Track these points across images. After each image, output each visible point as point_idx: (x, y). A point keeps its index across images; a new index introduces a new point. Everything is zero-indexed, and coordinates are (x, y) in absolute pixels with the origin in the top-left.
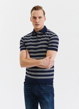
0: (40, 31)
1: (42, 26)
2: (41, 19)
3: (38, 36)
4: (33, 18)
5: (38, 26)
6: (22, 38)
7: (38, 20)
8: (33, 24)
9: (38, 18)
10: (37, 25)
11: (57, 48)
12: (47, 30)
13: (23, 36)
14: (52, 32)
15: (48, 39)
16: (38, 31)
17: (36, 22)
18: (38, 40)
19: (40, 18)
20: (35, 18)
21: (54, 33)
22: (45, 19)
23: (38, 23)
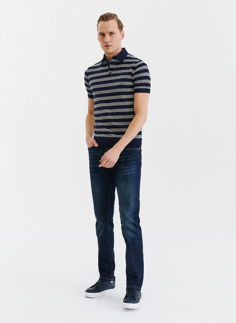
0: (114, 58)
1: (118, 49)
3: (111, 66)
4: (101, 35)
5: (108, 48)
7: (108, 38)
8: (101, 46)
9: (107, 35)
10: (106, 46)
11: (148, 88)
12: (128, 56)
14: (137, 59)
15: (131, 70)
16: (110, 58)
17: (105, 42)
18: (110, 73)
21: (141, 61)
22: (123, 36)
23: (108, 43)
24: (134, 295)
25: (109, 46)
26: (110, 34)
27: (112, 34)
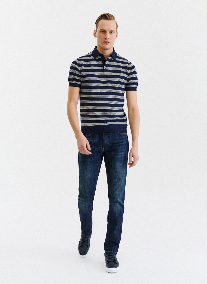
2: (113, 34)
4: (101, 32)
5: (107, 44)
6: (74, 62)
7: (108, 35)
9: (108, 33)
10: (105, 42)
13: (75, 59)
17: (106, 39)
19: (111, 32)
20: (103, 32)
22: (117, 36)
23: (108, 39)
24: (114, 259)
25: (108, 42)
26: (110, 32)
27: (112, 32)
